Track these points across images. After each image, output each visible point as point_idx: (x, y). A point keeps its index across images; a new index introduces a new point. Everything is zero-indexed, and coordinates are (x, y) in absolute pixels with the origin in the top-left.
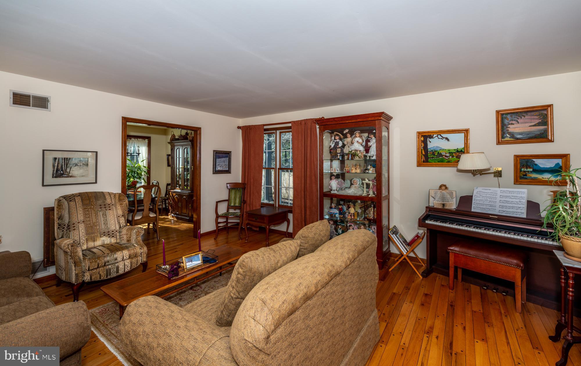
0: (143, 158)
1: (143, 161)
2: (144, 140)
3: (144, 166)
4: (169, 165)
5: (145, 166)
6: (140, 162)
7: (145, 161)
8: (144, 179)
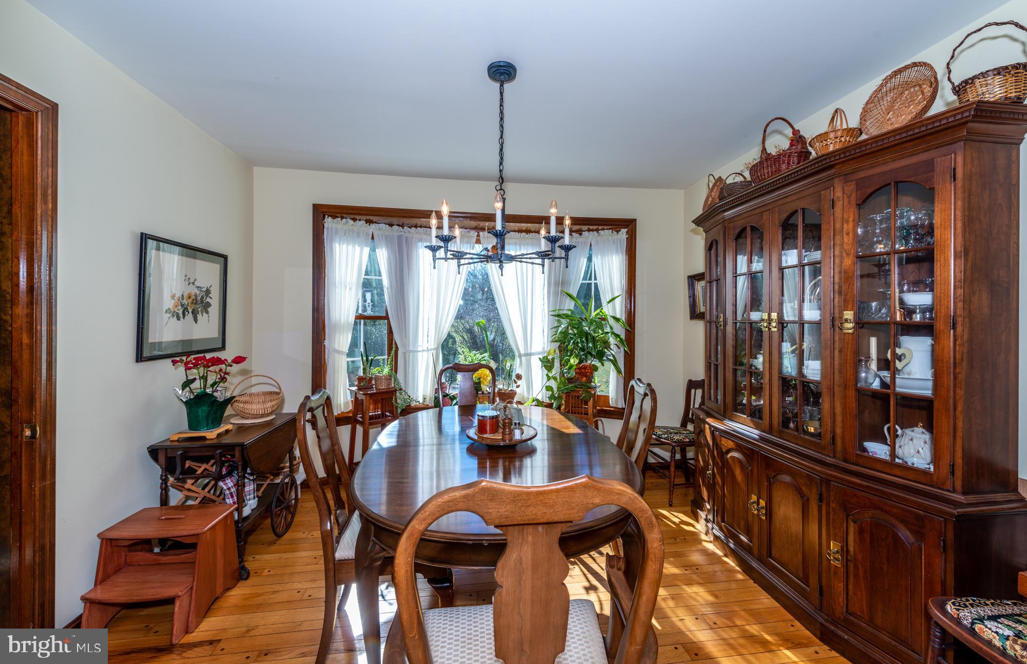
0: (612, 294)
1: (613, 299)
2: (618, 232)
3: (614, 318)
4: (695, 315)
5: (618, 316)
6: (604, 303)
7: (618, 302)
8: (614, 362)
